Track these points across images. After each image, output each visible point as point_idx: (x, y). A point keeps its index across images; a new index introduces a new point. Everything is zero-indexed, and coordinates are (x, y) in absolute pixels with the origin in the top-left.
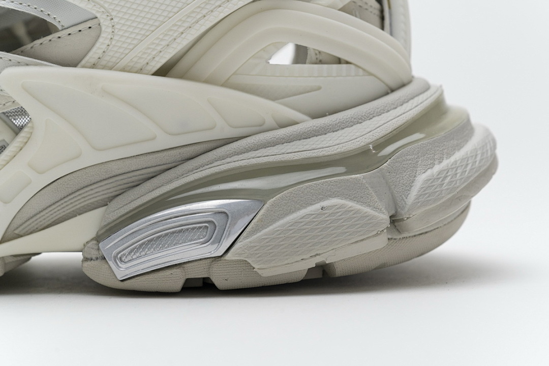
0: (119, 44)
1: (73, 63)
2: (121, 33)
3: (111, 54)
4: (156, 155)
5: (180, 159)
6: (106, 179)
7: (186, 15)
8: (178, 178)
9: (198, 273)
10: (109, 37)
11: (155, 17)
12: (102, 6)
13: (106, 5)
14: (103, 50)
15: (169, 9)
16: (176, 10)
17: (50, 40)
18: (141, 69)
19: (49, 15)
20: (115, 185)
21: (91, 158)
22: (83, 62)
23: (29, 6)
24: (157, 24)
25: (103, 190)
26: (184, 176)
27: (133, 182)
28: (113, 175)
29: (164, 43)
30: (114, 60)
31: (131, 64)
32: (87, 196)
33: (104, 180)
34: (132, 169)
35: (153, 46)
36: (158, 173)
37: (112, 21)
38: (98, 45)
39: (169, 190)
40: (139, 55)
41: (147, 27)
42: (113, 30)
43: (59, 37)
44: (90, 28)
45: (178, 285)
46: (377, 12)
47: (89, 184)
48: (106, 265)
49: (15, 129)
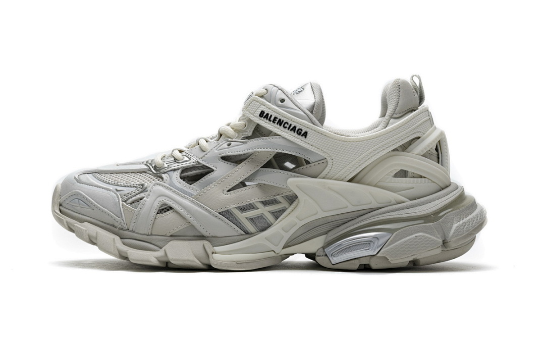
0: (335, 169)
1: (315, 177)
2: (336, 165)
3: (331, 173)
4: (348, 214)
6: (327, 223)
8: (357, 223)
9: (365, 262)
10: (331, 167)
11: (349, 159)
12: (329, 155)
13: (331, 154)
14: (328, 172)
15: (355, 156)
16: (358, 156)
17: (307, 167)
18: (343, 179)
19: (307, 157)
20: (330, 226)
21: (322, 215)
22: (320, 176)
23: (300, 154)
24: (350, 162)
25: (325, 228)
27: (338, 225)
28: (330, 222)
29: (352, 169)
30: (332, 175)
31: (339, 177)
32: (318, 230)
34: (338, 220)
35: (348, 171)
36: (348, 221)
37: (333, 160)
38: (326, 169)
40: (342, 174)
41: (346, 163)
42: (333, 164)
43: (310, 166)
44: (323, 162)
45: (356, 267)
46: (436, 156)
47: (319, 225)
48: (327, 258)
49: (290, 202)
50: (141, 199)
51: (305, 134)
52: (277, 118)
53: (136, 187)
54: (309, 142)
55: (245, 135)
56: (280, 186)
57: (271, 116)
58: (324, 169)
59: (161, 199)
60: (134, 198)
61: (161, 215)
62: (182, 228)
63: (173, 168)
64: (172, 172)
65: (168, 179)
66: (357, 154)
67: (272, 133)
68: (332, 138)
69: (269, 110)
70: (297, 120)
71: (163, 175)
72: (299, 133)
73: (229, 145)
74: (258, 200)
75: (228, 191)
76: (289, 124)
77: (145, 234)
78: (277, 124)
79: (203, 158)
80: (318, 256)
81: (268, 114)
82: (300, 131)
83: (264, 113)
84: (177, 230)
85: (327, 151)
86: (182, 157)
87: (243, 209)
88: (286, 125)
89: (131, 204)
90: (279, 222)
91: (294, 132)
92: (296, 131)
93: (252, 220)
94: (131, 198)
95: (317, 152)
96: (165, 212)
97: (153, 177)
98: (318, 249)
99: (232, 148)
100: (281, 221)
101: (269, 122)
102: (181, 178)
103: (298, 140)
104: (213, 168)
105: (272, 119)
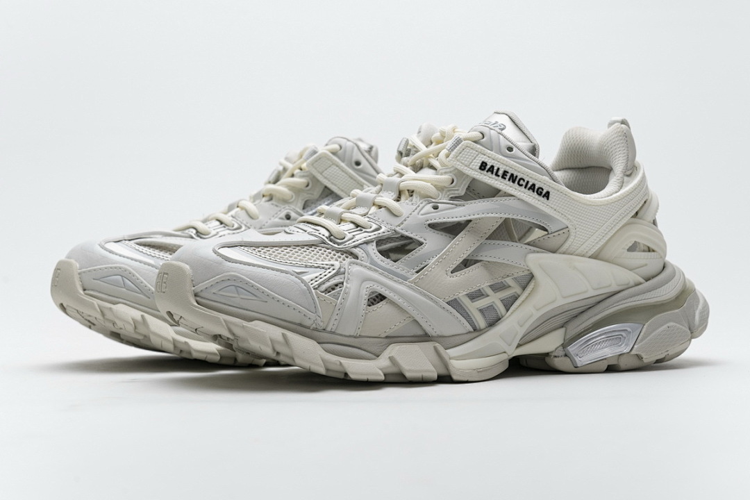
0: (577, 242)
2: (579, 236)
3: (573, 246)
6: (563, 313)
9: (612, 362)
10: (573, 238)
11: (594, 228)
12: (572, 222)
13: (575, 222)
14: (569, 245)
16: (602, 225)
17: (543, 239)
18: (585, 255)
21: (561, 302)
22: (561, 250)
23: (540, 221)
24: (594, 232)
25: (561, 320)
27: (574, 315)
28: (565, 311)
29: (596, 242)
30: (574, 250)
31: (581, 252)
32: (553, 322)
35: (591, 243)
36: (586, 310)
37: (576, 230)
38: (567, 243)
40: (585, 248)
41: (590, 233)
42: (575, 235)
43: (548, 237)
44: (564, 233)
45: (604, 368)
48: (569, 359)
49: (523, 286)
50: (337, 285)
51: (547, 195)
52: (508, 172)
54: (552, 206)
55: (454, 194)
57: (498, 169)
58: (565, 242)
59: (368, 284)
60: (328, 284)
61: (373, 307)
62: (401, 325)
63: (363, 240)
64: (365, 245)
65: (365, 255)
66: (601, 222)
67: (500, 193)
69: (493, 161)
70: (536, 176)
72: (539, 193)
73: (435, 208)
74: (488, 284)
75: (453, 272)
76: (526, 181)
77: (350, 336)
78: (509, 180)
79: (402, 226)
80: (556, 357)
81: (492, 167)
83: (486, 164)
84: (396, 328)
85: (571, 218)
86: (370, 224)
87: (473, 297)
88: (522, 182)
89: (326, 292)
91: (534, 191)
92: (536, 190)
93: (483, 311)
94: (324, 283)
95: (560, 219)
96: (378, 303)
97: (334, 252)
98: (556, 347)
99: (442, 212)
100: (512, 313)
101: (497, 178)
102: (380, 253)
103: (539, 203)
104: (422, 240)
105: (500, 173)
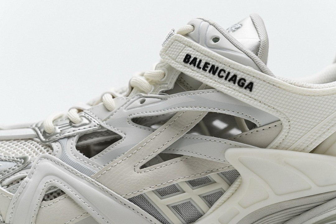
0: (293, 135)
1: (263, 146)
2: (294, 129)
3: (288, 141)
4: (310, 198)
5: (323, 200)
6: (280, 211)
7: (331, 119)
8: (325, 212)
10: (287, 131)
11: (314, 121)
12: (284, 114)
13: (287, 114)
14: (283, 139)
15: (322, 116)
16: (326, 116)
17: (252, 132)
18: (304, 149)
19: (253, 119)
20: (285, 215)
21: (274, 200)
22: (271, 145)
23: (242, 114)
24: (315, 124)
25: (278, 218)
26: (328, 211)
27: (296, 213)
28: (284, 209)
29: (318, 135)
30: (289, 144)
31: (299, 147)
32: (269, 221)
33: (279, 212)
34: (296, 206)
35: (312, 137)
36: (311, 208)
37: (290, 122)
38: (280, 136)
39: (321, 219)
40: (304, 141)
41: (309, 126)
42: (290, 128)
43: (257, 131)
44: (275, 126)
47: (270, 214)
49: (229, 183)
50: (22, 179)
51: (250, 86)
52: (209, 64)
53: (16, 162)
54: (256, 98)
55: (164, 87)
56: (214, 160)
57: (200, 61)
58: (277, 136)
59: (48, 179)
60: (12, 178)
61: (49, 202)
62: (77, 220)
63: (67, 134)
64: (66, 140)
65: (60, 150)
66: (324, 113)
67: (202, 86)
68: (289, 91)
69: (197, 53)
70: (238, 65)
71: (54, 145)
72: (241, 84)
73: (142, 102)
74: (184, 180)
75: (142, 167)
76: (227, 73)
78: (210, 72)
79: (108, 121)
81: (195, 59)
82: (242, 81)
83: (190, 57)
85: (282, 110)
86: (79, 119)
87: (162, 193)
88: (222, 74)
89: (8, 186)
90: (214, 210)
91: (234, 83)
92: (237, 81)
93: (176, 208)
94: (8, 177)
95: (267, 111)
96: (55, 197)
97: (40, 146)
99: (146, 106)
100: (217, 208)
101: (198, 70)
102: (78, 148)
103: (240, 95)
104: (121, 134)
105: (202, 65)
